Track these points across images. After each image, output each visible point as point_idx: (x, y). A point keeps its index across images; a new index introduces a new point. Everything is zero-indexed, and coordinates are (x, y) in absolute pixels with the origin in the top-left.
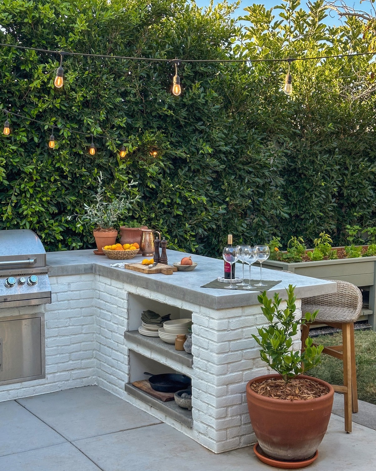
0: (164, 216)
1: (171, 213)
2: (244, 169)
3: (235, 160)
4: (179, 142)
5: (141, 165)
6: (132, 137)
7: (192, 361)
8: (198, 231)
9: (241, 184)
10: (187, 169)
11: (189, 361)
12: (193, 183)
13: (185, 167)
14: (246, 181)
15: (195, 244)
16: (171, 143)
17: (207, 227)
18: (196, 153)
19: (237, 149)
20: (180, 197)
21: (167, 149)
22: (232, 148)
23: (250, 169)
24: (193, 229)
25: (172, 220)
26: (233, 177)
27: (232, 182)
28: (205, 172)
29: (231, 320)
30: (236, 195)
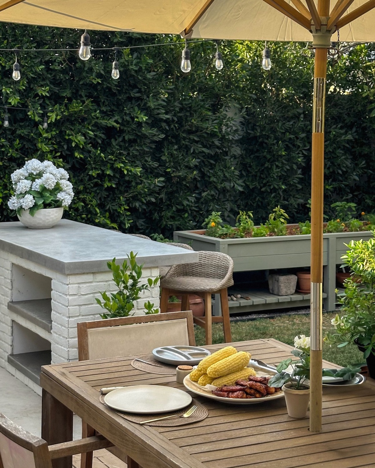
0: (95, 189)
1: (102, 186)
2: (190, 139)
3: (179, 128)
4: (112, 111)
5: (69, 135)
6: (57, 106)
7: (51, 326)
8: (135, 205)
9: (187, 154)
10: (120, 139)
11: (48, 326)
12: (128, 154)
13: (119, 136)
14: (192, 151)
15: (129, 219)
16: (102, 112)
17: (146, 200)
18: (131, 123)
19: (181, 117)
20: (113, 168)
21: (97, 118)
22: (175, 115)
23: (196, 139)
24: (128, 202)
25: (105, 194)
26: (176, 147)
27: (175, 152)
28: (142, 141)
29: (81, 286)
30: (180, 166)
